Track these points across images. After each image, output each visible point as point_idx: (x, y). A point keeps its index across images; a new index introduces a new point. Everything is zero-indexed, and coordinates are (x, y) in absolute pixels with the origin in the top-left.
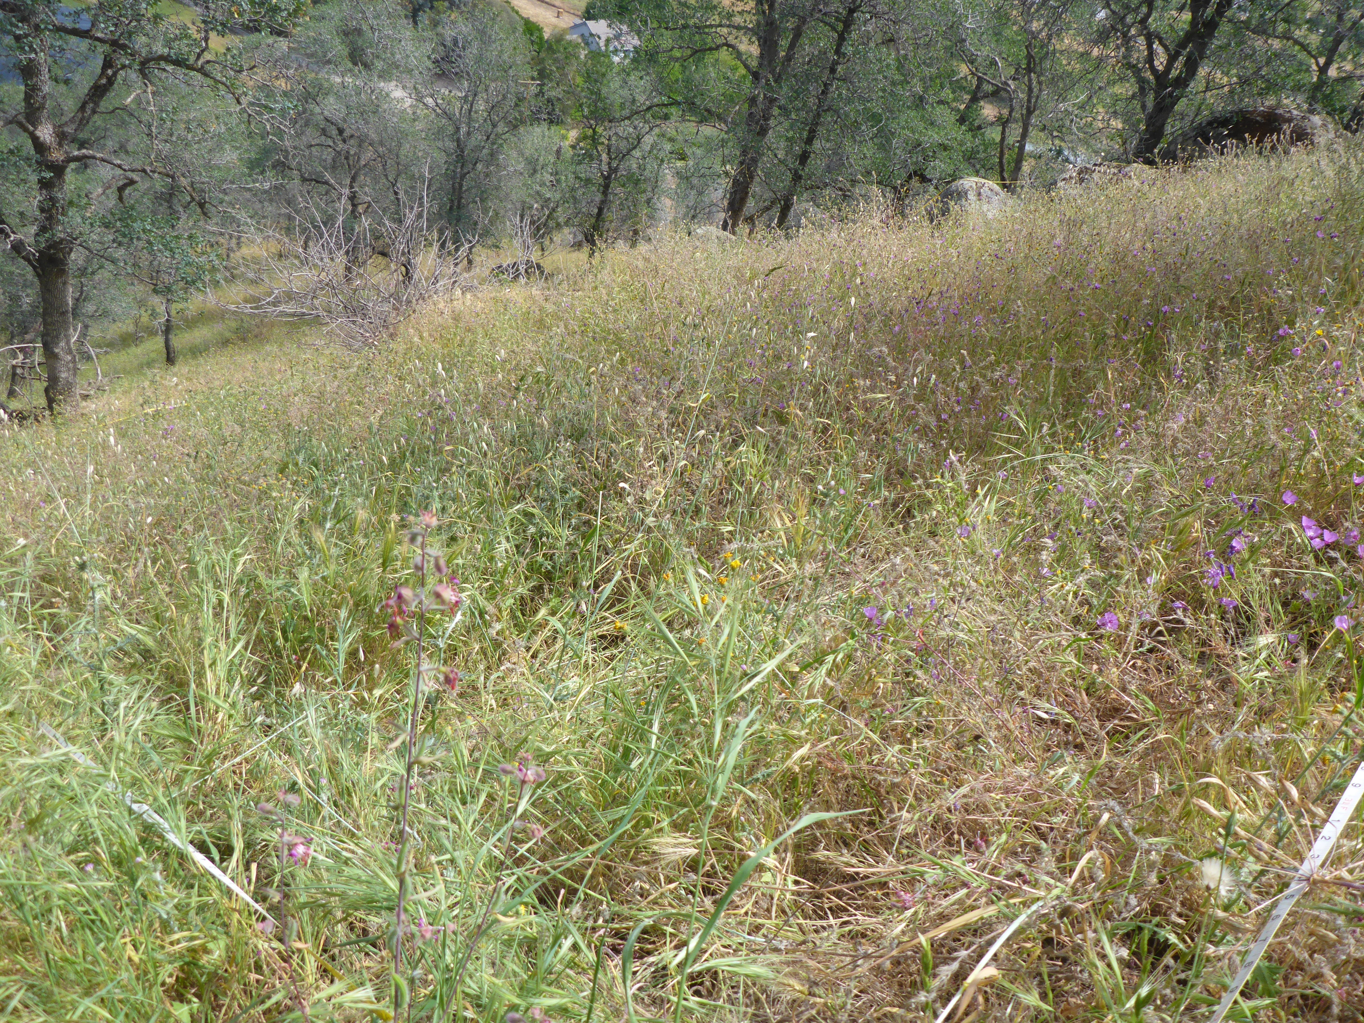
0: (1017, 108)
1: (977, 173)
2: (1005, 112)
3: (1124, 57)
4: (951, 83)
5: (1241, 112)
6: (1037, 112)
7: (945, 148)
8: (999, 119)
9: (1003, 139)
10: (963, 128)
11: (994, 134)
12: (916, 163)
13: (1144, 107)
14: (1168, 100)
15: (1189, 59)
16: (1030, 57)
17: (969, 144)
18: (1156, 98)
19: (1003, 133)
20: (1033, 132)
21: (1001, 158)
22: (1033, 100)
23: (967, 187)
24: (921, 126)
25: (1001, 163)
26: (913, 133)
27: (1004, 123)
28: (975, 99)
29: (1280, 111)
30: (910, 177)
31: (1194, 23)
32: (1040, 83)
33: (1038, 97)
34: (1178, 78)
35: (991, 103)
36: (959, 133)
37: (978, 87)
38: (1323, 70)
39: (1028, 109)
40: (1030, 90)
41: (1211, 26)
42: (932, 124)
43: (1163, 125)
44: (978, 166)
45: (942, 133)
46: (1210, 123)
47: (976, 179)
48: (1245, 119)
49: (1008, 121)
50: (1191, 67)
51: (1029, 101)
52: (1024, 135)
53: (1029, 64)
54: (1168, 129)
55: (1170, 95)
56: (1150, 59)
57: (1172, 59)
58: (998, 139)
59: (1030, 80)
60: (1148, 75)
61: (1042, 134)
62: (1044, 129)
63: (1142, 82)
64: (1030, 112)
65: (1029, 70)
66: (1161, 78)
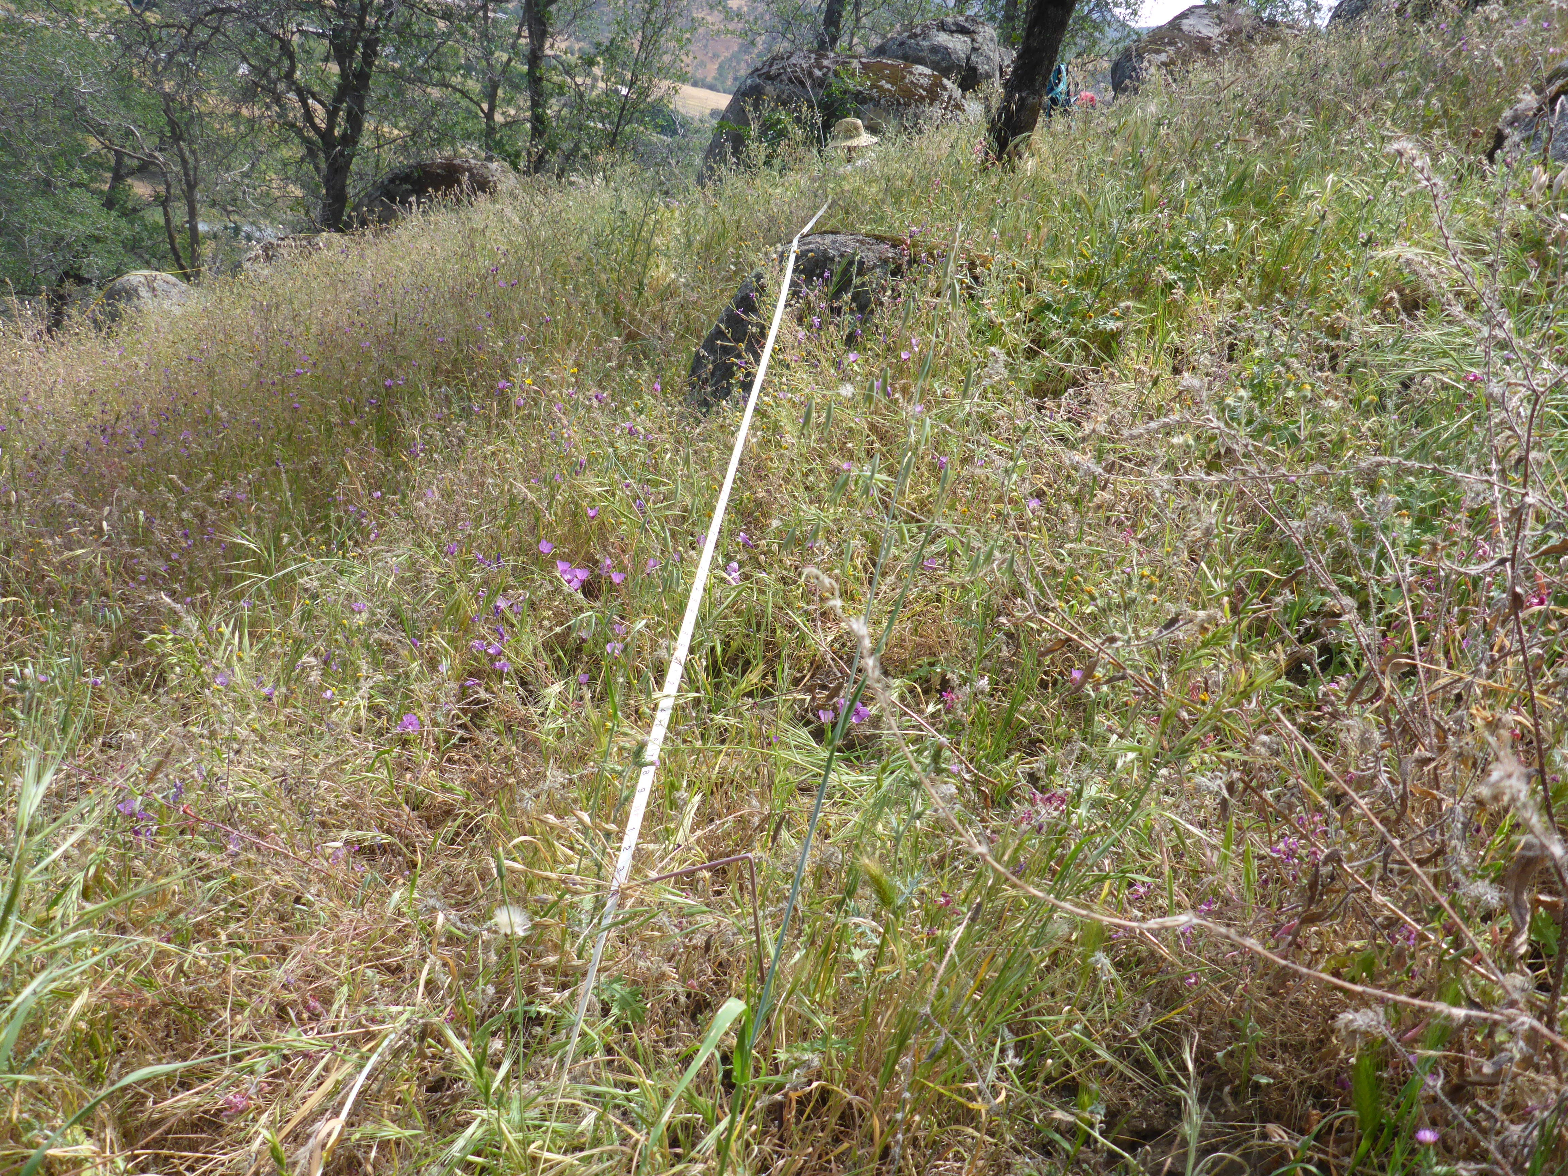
0: (174, 183)
1: (148, 265)
2: (162, 189)
3: (280, 116)
4: (81, 159)
5: (420, 166)
6: (201, 186)
7: (98, 240)
8: (157, 197)
9: (168, 221)
10: (114, 213)
11: (156, 216)
12: (65, 261)
13: (317, 169)
14: (341, 160)
15: (349, 113)
16: (172, 123)
17: (126, 232)
18: (327, 159)
19: (166, 213)
20: (201, 209)
21: (172, 243)
22: (191, 173)
23: (135, 283)
24: (57, 216)
25: (174, 249)
26: (49, 226)
27: (164, 202)
28: (118, 178)
29: (457, 161)
30: (61, 281)
31: (343, 74)
32: (193, 152)
33: (196, 169)
34: (344, 136)
35: (140, 179)
36: (108, 220)
37: (119, 162)
38: (489, 116)
39: (188, 183)
40: (184, 162)
41: (363, 77)
42: (71, 212)
43: (343, 187)
44: (147, 257)
45: (88, 223)
46: (392, 181)
47: (146, 272)
48: (426, 173)
49: (167, 199)
50: (355, 122)
51: (186, 174)
52: (192, 214)
53: (173, 131)
54: (350, 191)
55: (341, 153)
56: (309, 116)
57: (332, 115)
58: (162, 221)
59: (180, 150)
60: (311, 134)
61: (213, 211)
62: (213, 204)
63: (307, 141)
64: (191, 187)
65: (177, 137)
66: (326, 136)
